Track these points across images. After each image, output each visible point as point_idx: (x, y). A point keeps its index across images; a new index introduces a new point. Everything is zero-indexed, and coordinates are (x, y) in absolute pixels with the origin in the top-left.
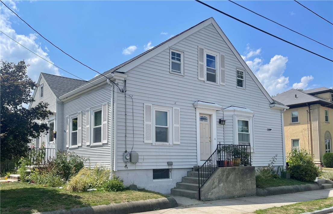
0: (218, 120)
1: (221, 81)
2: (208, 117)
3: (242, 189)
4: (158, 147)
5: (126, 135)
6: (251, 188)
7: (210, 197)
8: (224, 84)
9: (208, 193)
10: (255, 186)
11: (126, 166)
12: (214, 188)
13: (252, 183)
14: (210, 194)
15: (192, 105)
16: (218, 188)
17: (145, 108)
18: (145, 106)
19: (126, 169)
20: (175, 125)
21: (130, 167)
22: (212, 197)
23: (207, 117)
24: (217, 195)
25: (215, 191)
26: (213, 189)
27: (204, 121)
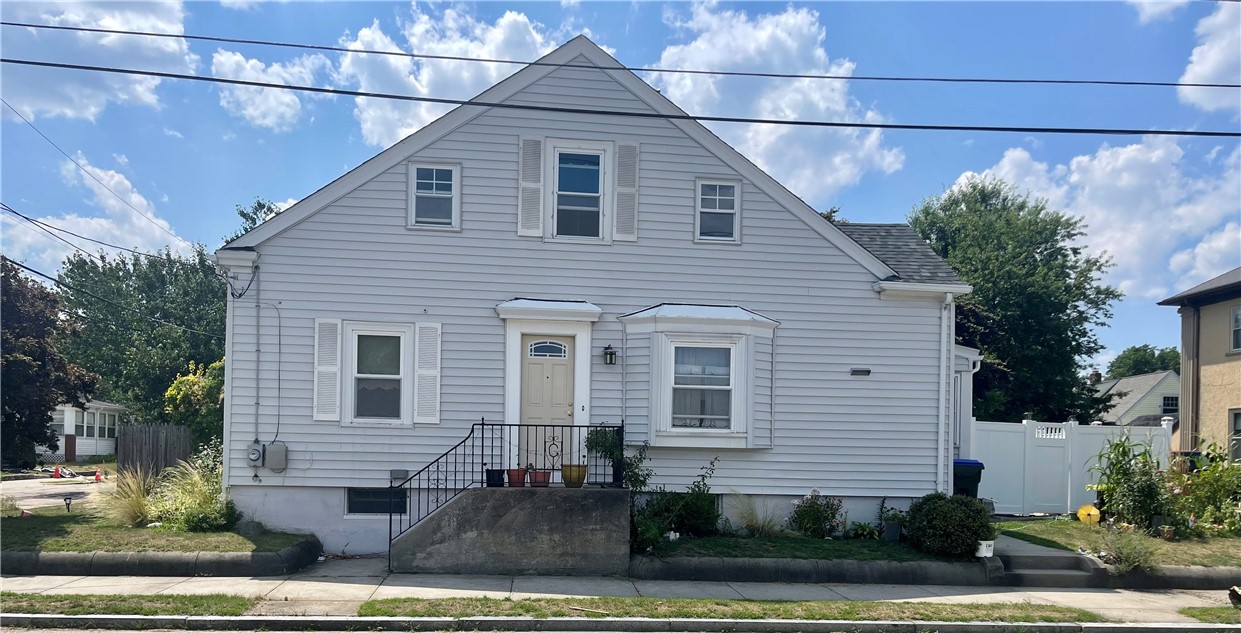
0: (600, 352)
1: (615, 229)
2: (565, 345)
3: (559, 551)
4: (359, 432)
5: (258, 400)
6: (602, 552)
7: (421, 565)
8: (632, 238)
9: (414, 554)
10: (625, 549)
11: (256, 476)
12: (441, 543)
13: (609, 538)
14: (420, 555)
15: (490, 313)
16: (453, 543)
17: (317, 330)
18: (317, 326)
19: (256, 484)
20: (419, 372)
21: (269, 478)
22: (431, 563)
23: (563, 344)
24: (449, 562)
25: (444, 551)
26: (433, 543)
27: (548, 357)
